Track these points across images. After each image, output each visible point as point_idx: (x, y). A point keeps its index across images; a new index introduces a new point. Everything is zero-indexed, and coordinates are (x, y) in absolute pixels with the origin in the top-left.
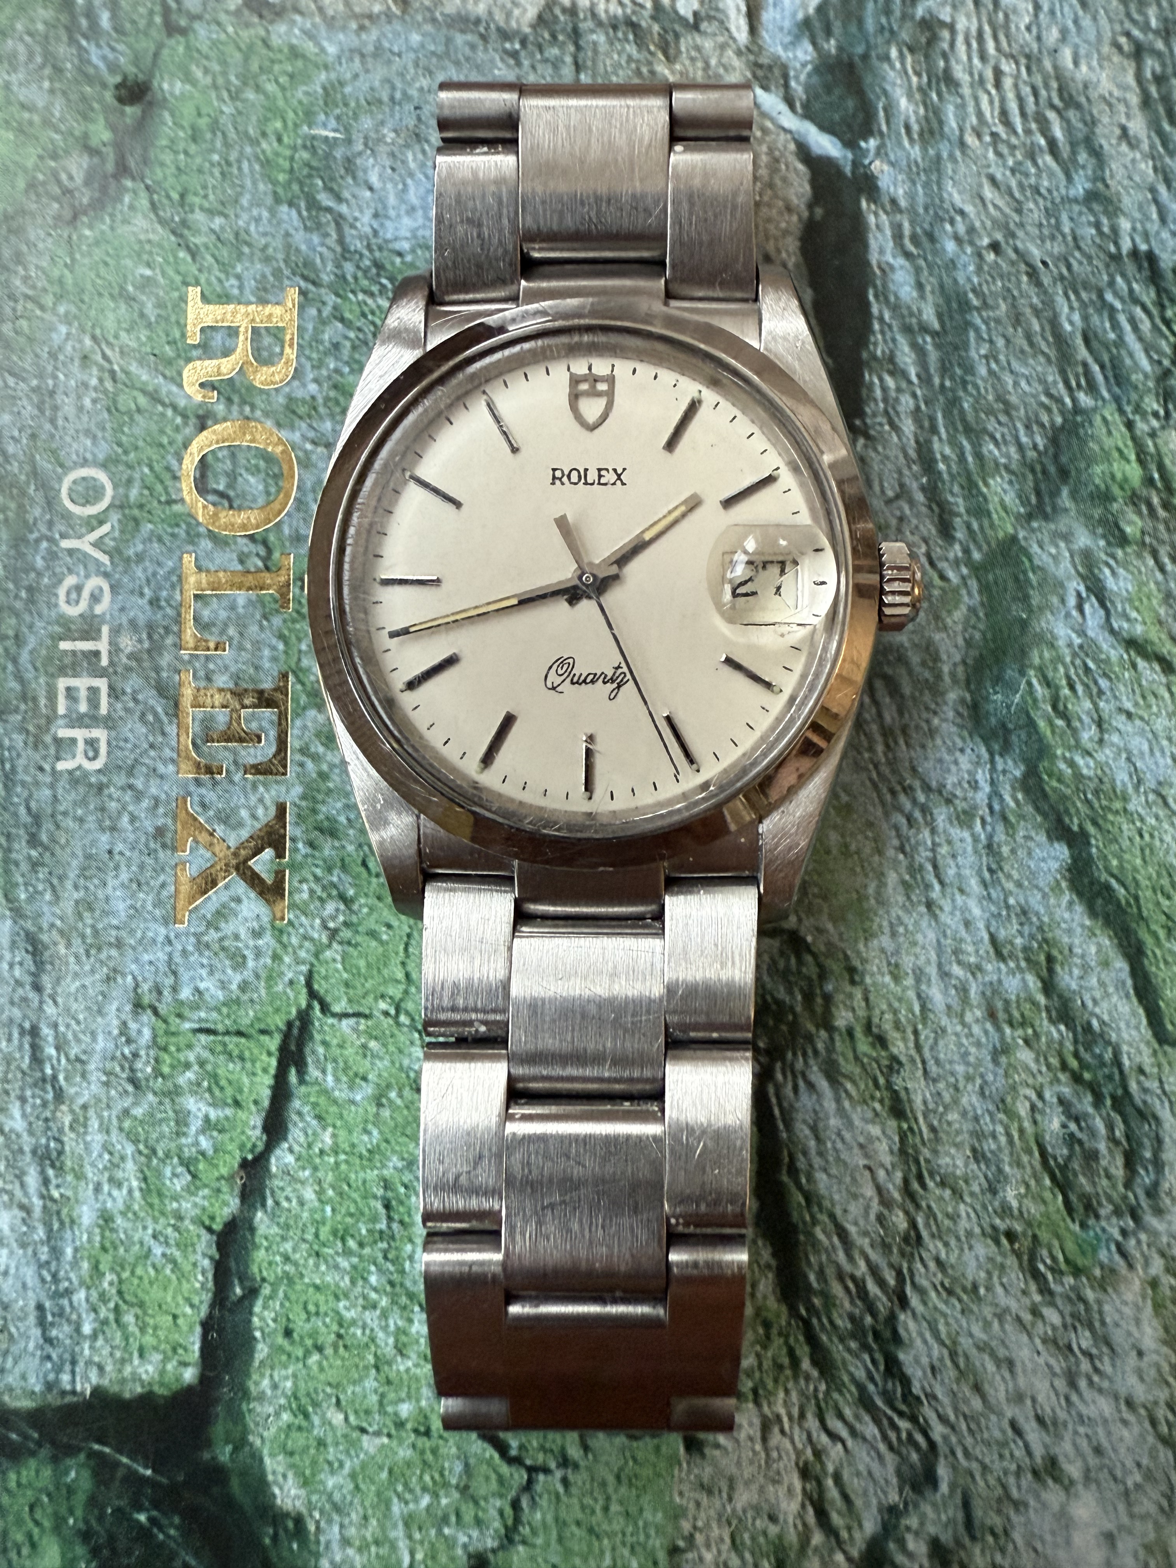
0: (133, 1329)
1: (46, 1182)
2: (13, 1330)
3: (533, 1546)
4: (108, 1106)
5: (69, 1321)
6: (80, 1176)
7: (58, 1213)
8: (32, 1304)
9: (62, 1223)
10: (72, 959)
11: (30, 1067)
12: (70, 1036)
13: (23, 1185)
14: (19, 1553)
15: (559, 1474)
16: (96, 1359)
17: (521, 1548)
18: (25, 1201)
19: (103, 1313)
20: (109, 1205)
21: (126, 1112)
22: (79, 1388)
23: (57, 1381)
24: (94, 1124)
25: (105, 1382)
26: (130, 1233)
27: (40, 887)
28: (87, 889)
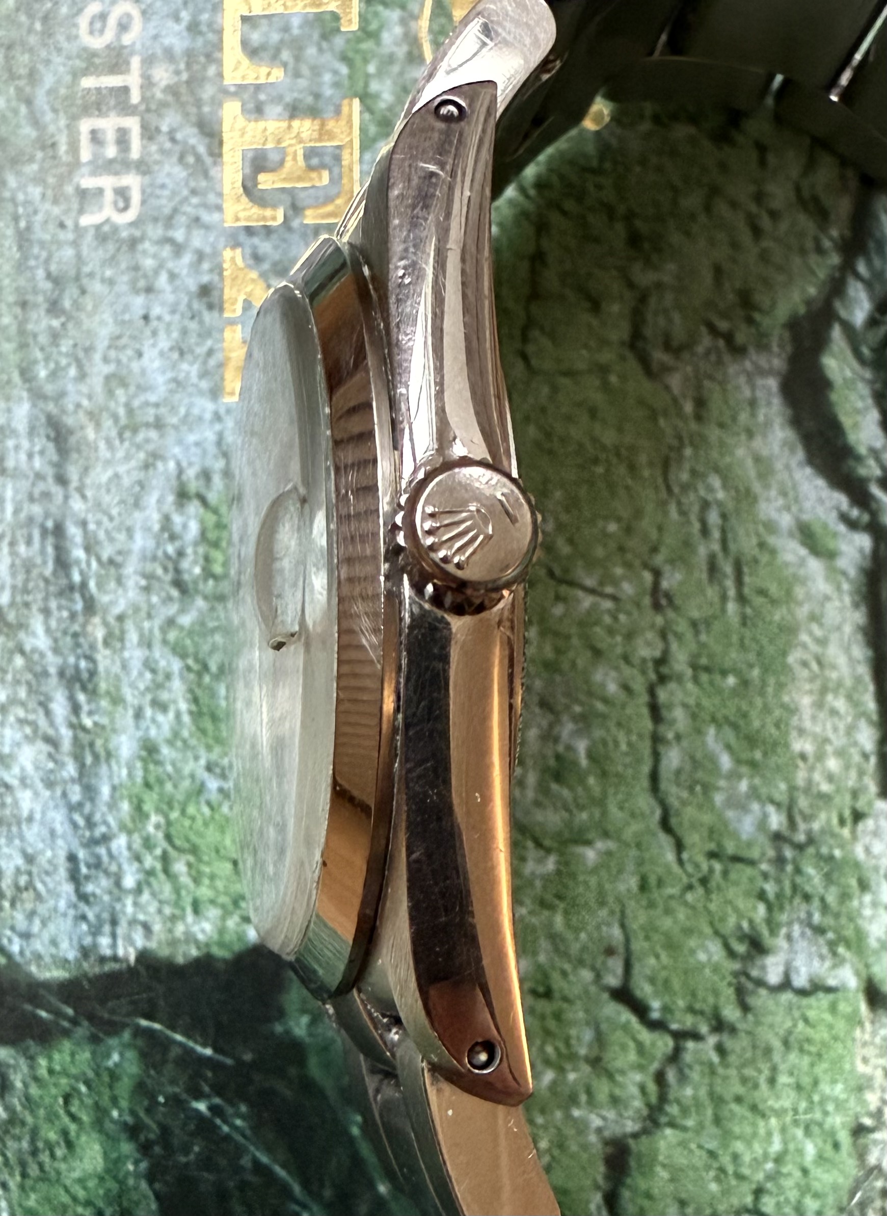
0: (185, 879)
1: (76, 709)
2: (39, 886)
3: (684, 1129)
4: (149, 616)
5: (107, 873)
6: (117, 700)
7: (92, 745)
8: (62, 855)
9: (96, 757)
10: (102, 445)
11: (55, 573)
12: (102, 535)
13: (48, 713)
14: (53, 1156)
15: (712, 1040)
16: (141, 917)
17: (668, 1131)
18: (51, 732)
19: (149, 861)
20: (153, 732)
21: (171, 622)
22: (121, 952)
23: (95, 946)
24: (133, 637)
25: (153, 945)
26: (179, 765)
27: (64, 362)
28: (119, 362)
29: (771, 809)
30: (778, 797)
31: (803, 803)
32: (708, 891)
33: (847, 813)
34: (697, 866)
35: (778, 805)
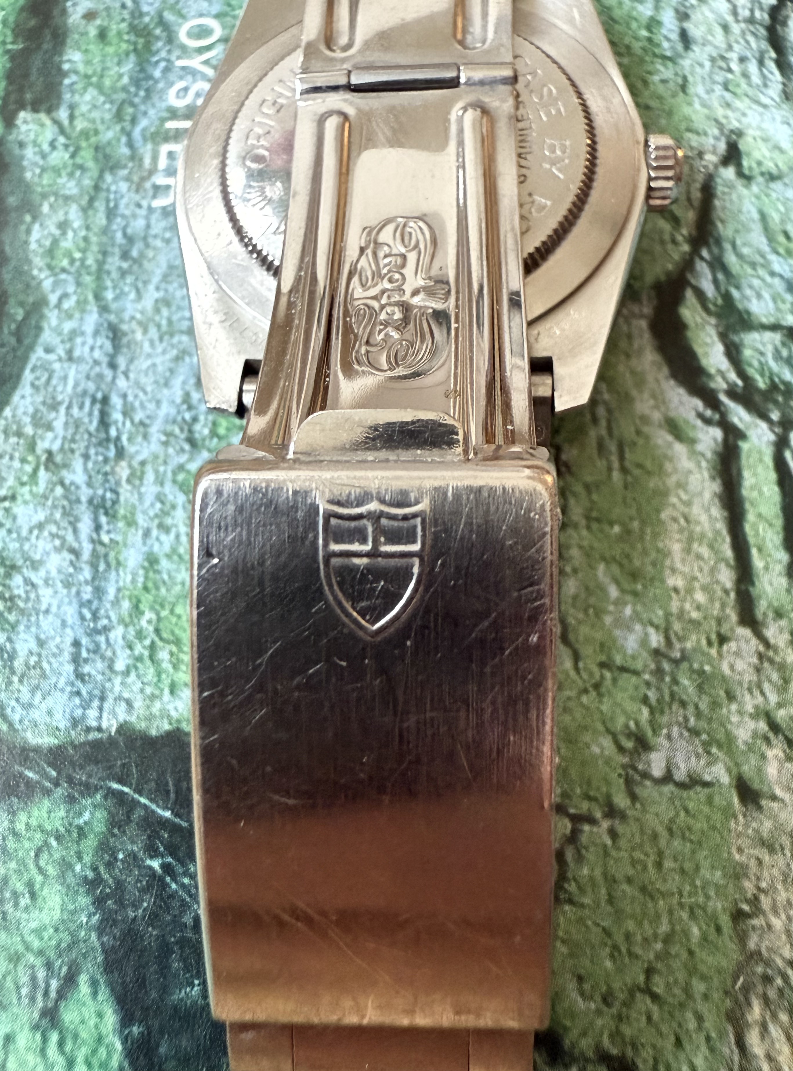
0: (166, 665)
1: (98, 528)
2: (45, 665)
4: (165, 463)
5: (103, 657)
6: (131, 523)
7: (106, 556)
8: (69, 640)
9: (108, 565)
10: (146, 345)
11: (98, 430)
12: (137, 404)
13: (75, 531)
15: (605, 824)
16: (126, 695)
18: (75, 545)
19: (139, 649)
20: (156, 548)
21: (181, 468)
22: (104, 725)
23: (84, 717)
24: (150, 476)
25: (133, 719)
26: (173, 574)
27: (126, 289)
28: (166, 291)
29: (651, 631)
30: (656, 621)
31: (677, 626)
32: (600, 695)
33: (714, 637)
34: (591, 674)
35: (657, 627)
